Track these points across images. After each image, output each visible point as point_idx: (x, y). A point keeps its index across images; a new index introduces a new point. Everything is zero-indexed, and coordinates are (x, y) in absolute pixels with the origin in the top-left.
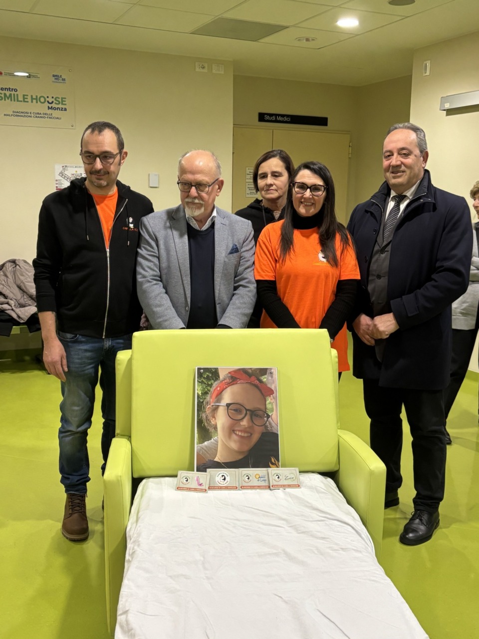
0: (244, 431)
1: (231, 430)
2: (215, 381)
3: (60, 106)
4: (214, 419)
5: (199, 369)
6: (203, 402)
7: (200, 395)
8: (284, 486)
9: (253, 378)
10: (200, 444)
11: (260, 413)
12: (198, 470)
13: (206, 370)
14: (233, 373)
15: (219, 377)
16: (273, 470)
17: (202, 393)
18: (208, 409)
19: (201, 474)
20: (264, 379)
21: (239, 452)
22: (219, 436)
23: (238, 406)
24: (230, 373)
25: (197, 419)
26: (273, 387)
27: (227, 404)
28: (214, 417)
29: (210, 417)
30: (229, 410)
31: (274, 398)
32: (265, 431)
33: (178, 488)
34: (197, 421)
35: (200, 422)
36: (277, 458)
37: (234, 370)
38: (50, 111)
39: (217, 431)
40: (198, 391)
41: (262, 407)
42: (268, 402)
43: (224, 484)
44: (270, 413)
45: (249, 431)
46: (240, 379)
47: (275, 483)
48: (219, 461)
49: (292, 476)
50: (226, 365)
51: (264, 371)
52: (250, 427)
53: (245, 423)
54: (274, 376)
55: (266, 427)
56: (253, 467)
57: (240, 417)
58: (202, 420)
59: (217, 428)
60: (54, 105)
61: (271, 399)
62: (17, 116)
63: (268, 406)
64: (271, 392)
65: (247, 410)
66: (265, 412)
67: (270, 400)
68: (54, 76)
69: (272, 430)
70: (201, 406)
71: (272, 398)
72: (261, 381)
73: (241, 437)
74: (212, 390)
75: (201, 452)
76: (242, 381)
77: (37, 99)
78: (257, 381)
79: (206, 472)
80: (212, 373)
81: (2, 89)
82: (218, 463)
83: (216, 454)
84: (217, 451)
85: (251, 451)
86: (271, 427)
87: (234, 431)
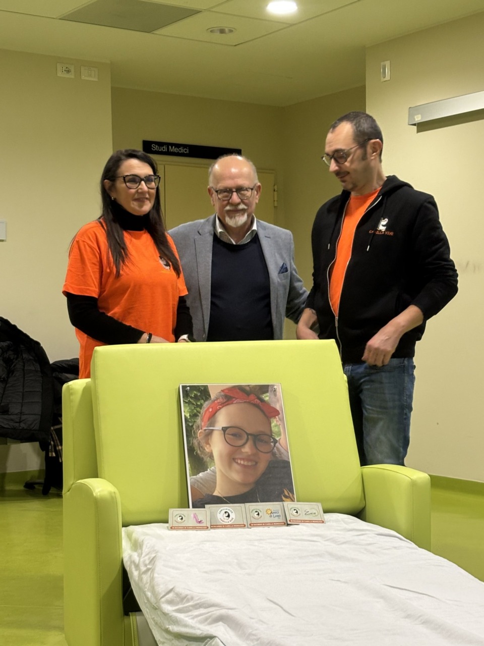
0: (248, 459)
1: (231, 458)
2: (205, 401)
4: (208, 446)
5: (184, 387)
6: (192, 426)
7: (189, 417)
8: (305, 521)
9: (252, 397)
10: (193, 475)
11: (265, 438)
12: (194, 507)
13: (193, 388)
14: (226, 391)
15: (210, 397)
17: (190, 416)
18: (200, 434)
20: (266, 398)
21: (244, 484)
22: (216, 466)
23: (237, 430)
24: (223, 391)
25: (188, 446)
26: (278, 408)
27: (223, 428)
28: (208, 443)
29: (203, 444)
30: (226, 435)
31: (280, 420)
32: (273, 459)
33: (173, 529)
34: (188, 449)
35: (191, 450)
36: (292, 491)
37: (227, 387)
39: (213, 460)
40: (185, 413)
41: (267, 431)
42: (273, 425)
43: (227, 521)
44: (278, 437)
45: (253, 460)
46: (237, 399)
47: (293, 518)
48: (220, 495)
51: (264, 389)
52: (256, 455)
53: (247, 450)
54: (278, 393)
55: (274, 454)
56: (261, 502)
57: (240, 443)
58: (194, 448)
59: (213, 457)
61: (277, 421)
63: (274, 429)
64: (275, 413)
65: (248, 434)
66: (271, 436)
67: (275, 422)
69: (281, 457)
71: (278, 419)
73: (244, 466)
74: (202, 411)
75: (196, 485)
76: (238, 400)
78: (258, 401)
79: (204, 508)
80: (201, 392)
82: (218, 497)
83: (215, 487)
84: (216, 483)
85: (258, 483)
86: (281, 453)
87: (234, 459)
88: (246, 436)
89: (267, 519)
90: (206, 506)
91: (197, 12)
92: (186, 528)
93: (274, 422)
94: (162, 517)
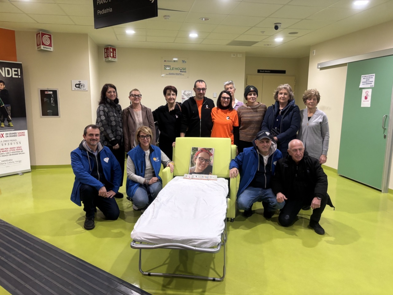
0: (203, 165)
1: (200, 164)
3: (184, 71)
5: (193, 148)
8: (212, 180)
9: (207, 151)
10: (191, 167)
11: (208, 160)
12: (190, 174)
13: (194, 148)
14: (202, 149)
16: (210, 175)
18: (194, 158)
19: (190, 175)
20: (210, 151)
21: (201, 170)
23: (202, 158)
26: (212, 153)
27: (199, 157)
28: (195, 160)
30: (200, 159)
33: (184, 178)
35: (191, 162)
36: (211, 172)
38: (181, 73)
39: (196, 164)
40: (192, 153)
41: (209, 159)
43: (196, 178)
45: (205, 165)
47: (210, 179)
48: (195, 172)
49: (215, 178)
51: (210, 149)
52: (205, 164)
53: (204, 163)
54: (213, 151)
55: (209, 164)
57: (202, 161)
60: (182, 71)
62: (170, 74)
63: (211, 159)
64: (212, 155)
65: (205, 159)
66: (210, 160)
68: (182, 61)
70: (192, 158)
72: (209, 152)
74: (196, 153)
75: (191, 169)
76: (204, 151)
77: (177, 69)
79: (192, 174)
81: (166, 66)
83: (195, 170)
85: (205, 170)
86: (211, 164)
87: (200, 165)
89: (205, 178)
91: (258, 42)
92: (187, 179)
93: (211, 157)
94: (183, 175)
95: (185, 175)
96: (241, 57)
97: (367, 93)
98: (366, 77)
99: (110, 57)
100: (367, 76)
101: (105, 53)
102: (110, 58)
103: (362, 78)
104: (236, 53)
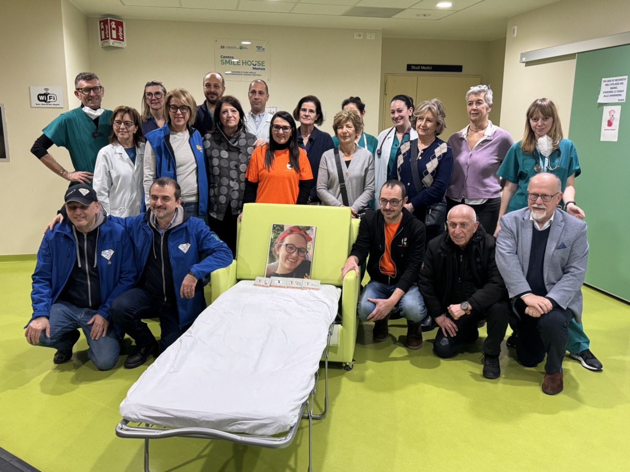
0: (293, 259)
1: (287, 258)
3: (261, 67)
4: (278, 252)
5: (274, 225)
7: (273, 238)
8: (310, 289)
9: (302, 231)
10: (269, 264)
11: (303, 250)
12: (266, 277)
13: (277, 225)
14: (292, 228)
15: (284, 230)
16: (305, 280)
18: (276, 246)
20: (308, 232)
21: (289, 270)
23: (292, 246)
24: (290, 228)
26: (312, 237)
27: (286, 244)
28: (278, 250)
29: (276, 250)
31: (311, 243)
32: (304, 259)
33: (255, 285)
34: (269, 252)
35: (271, 252)
36: (309, 274)
37: (293, 226)
38: (254, 71)
39: (279, 258)
40: (272, 236)
41: (305, 247)
42: (308, 244)
43: (278, 284)
44: (309, 250)
45: (296, 259)
47: (305, 286)
49: (316, 284)
50: (288, 224)
51: (308, 228)
52: (297, 257)
53: (294, 255)
54: (313, 230)
55: (305, 258)
56: (295, 277)
57: (292, 251)
59: (279, 256)
60: (257, 67)
62: (233, 74)
64: (311, 239)
65: (296, 248)
66: (306, 250)
68: (257, 47)
69: (308, 259)
70: (272, 245)
72: (306, 233)
73: (291, 261)
74: (279, 236)
75: (269, 268)
76: (296, 233)
77: (246, 63)
78: (304, 234)
79: (270, 278)
80: (281, 227)
81: (224, 57)
82: (277, 274)
83: (277, 270)
84: (277, 268)
85: (296, 269)
86: (308, 257)
88: (295, 249)
89: (295, 285)
90: (272, 277)
91: (404, 9)
92: (260, 286)
93: (309, 243)
94: (253, 278)
95: (258, 278)
96: (374, 39)
97: (612, 113)
98: (612, 82)
99: (112, 38)
100: (613, 80)
101: (101, 30)
102: (111, 41)
103: (603, 84)
104: (364, 31)
